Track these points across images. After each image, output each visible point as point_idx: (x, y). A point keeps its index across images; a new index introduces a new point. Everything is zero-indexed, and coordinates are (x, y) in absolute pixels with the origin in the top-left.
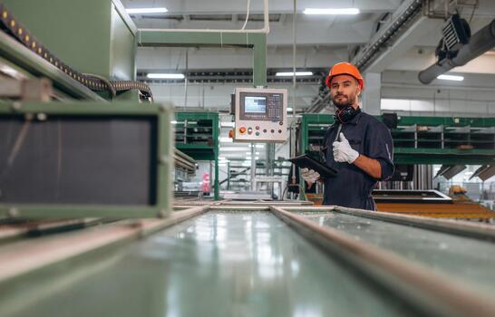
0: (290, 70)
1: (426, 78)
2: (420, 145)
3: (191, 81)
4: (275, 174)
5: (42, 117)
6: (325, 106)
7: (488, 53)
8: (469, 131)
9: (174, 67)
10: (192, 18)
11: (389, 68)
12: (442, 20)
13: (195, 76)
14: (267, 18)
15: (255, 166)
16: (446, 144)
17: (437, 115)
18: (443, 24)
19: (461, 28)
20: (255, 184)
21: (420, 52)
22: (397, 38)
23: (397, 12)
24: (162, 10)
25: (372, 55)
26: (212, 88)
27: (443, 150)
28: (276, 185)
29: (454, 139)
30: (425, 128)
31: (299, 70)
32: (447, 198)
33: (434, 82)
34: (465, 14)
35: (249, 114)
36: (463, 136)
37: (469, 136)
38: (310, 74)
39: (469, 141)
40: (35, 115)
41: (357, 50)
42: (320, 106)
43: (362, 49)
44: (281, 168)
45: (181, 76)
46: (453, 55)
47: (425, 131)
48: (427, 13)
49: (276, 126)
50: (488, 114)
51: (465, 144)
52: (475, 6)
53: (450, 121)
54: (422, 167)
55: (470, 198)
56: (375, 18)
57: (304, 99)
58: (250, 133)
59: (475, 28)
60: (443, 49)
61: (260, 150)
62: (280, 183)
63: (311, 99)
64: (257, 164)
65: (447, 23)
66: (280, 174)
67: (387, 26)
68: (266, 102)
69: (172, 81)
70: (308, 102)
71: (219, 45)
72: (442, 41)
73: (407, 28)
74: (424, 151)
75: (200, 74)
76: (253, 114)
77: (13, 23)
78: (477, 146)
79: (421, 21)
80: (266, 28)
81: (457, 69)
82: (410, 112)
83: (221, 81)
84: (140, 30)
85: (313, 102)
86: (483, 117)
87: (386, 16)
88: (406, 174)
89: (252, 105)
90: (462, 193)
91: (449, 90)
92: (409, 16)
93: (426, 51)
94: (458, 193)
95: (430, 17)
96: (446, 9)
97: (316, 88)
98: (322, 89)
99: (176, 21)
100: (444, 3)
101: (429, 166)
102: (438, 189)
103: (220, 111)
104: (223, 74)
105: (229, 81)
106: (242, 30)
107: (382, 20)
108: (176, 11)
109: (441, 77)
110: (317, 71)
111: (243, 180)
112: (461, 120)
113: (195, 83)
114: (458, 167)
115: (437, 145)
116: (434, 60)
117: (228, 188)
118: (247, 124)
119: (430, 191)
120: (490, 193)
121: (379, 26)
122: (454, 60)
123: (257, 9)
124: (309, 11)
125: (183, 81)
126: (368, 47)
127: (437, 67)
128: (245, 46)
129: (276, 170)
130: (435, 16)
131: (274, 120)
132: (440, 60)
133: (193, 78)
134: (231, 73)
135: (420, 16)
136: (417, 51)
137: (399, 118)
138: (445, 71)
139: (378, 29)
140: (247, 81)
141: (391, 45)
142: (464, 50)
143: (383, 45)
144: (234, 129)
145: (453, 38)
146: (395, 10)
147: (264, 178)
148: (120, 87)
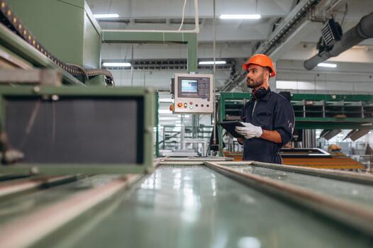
0: (212, 60)
1: (310, 65)
2: (308, 115)
3: (136, 68)
4: (199, 137)
5: (55, 98)
6: (235, 86)
7: (354, 47)
8: (343, 105)
9: (123, 58)
10: (137, 21)
11: (283, 58)
12: (321, 23)
13: (139, 64)
14: (197, 22)
15: (184, 131)
16: (326, 114)
17: (318, 93)
18: (322, 26)
19: (335, 28)
20: (184, 145)
21: (305, 46)
22: (288, 36)
23: (288, 17)
24: (115, 16)
25: (270, 49)
26: (151, 73)
27: (324, 119)
28: (200, 145)
29: (332, 111)
30: (311, 103)
31: (217, 60)
32: (327, 154)
33: (315, 68)
34: (338, 19)
35: (185, 93)
36: (339, 108)
37: (343, 108)
38: (224, 62)
39: (343, 112)
40: (50, 96)
41: (258, 45)
42: (231, 86)
43: (262, 45)
44: (203, 132)
45: (128, 65)
46: (330, 48)
47: (311, 105)
48: (310, 18)
49: (205, 102)
50: (354, 92)
51: (341, 114)
52: (345, 13)
53: (329, 97)
54: (308, 131)
55: (344, 153)
56: (271, 22)
57: (219, 81)
58: (185, 107)
59: (345, 29)
60: (322, 44)
61: (188, 119)
62: (203, 144)
63: (224, 81)
64: (186, 130)
65: (325, 25)
66: (202, 137)
67: (281, 27)
68: (197, 84)
69: (121, 68)
70: (222, 83)
71: (162, 42)
72: (321, 39)
73: (296, 29)
74: (310, 119)
75: (142, 63)
76: (187, 93)
77: (20, 27)
78: (349, 116)
79: (305, 24)
80: (197, 29)
81: (332, 59)
82: (298, 90)
83: (157, 68)
84: (103, 30)
85: (226, 83)
86: (352, 94)
87: (279, 20)
88: (297, 136)
89: (187, 86)
90: (338, 150)
91: (325, 74)
92: (297, 20)
93: (309, 46)
94: (335, 150)
95: (312, 21)
96: (324, 15)
97: (228, 73)
98: (232, 74)
99: (124, 24)
100: (322, 11)
101: (313, 130)
102: (320, 147)
103: (160, 91)
104: (159, 62)
105: (164, 68)
106: (179, 31)
107: (277, 22)
108: (125, 17)
109: (320, 65)
110: (229, 61)
111: (175, 142)
112: (338, 96)
113: (138, 69)
114: (335, 131)
115: (320, 115)
116: (315, 52)
117: (163, 147)
118: (183, 100)
119: (314, 149)
120: (357, 150)
121: (274, 28)
122: (331, 52)
123: (190, 15)
124: (224, 17)
125: (130, 68)
126: (266, 43)
127: (318, 57)
128: (181, 43)
129: (200, 134)
130: (316, 20)
131: (204, 97)
132: (320, 52)
133: (136, 66)
134: (165, 62)
135: (305, 20)
136: (302, 46)
137: (292, 95)
138: (324, 60)
139: (274, 29)
140: (182, 68)
141: (284, 42)
142: (337, 45)
143: (278, 41)
144: (174, 104)
145: (330, 37)
146: (286, 16)
147: (191, 140)
148: (91, 73)
